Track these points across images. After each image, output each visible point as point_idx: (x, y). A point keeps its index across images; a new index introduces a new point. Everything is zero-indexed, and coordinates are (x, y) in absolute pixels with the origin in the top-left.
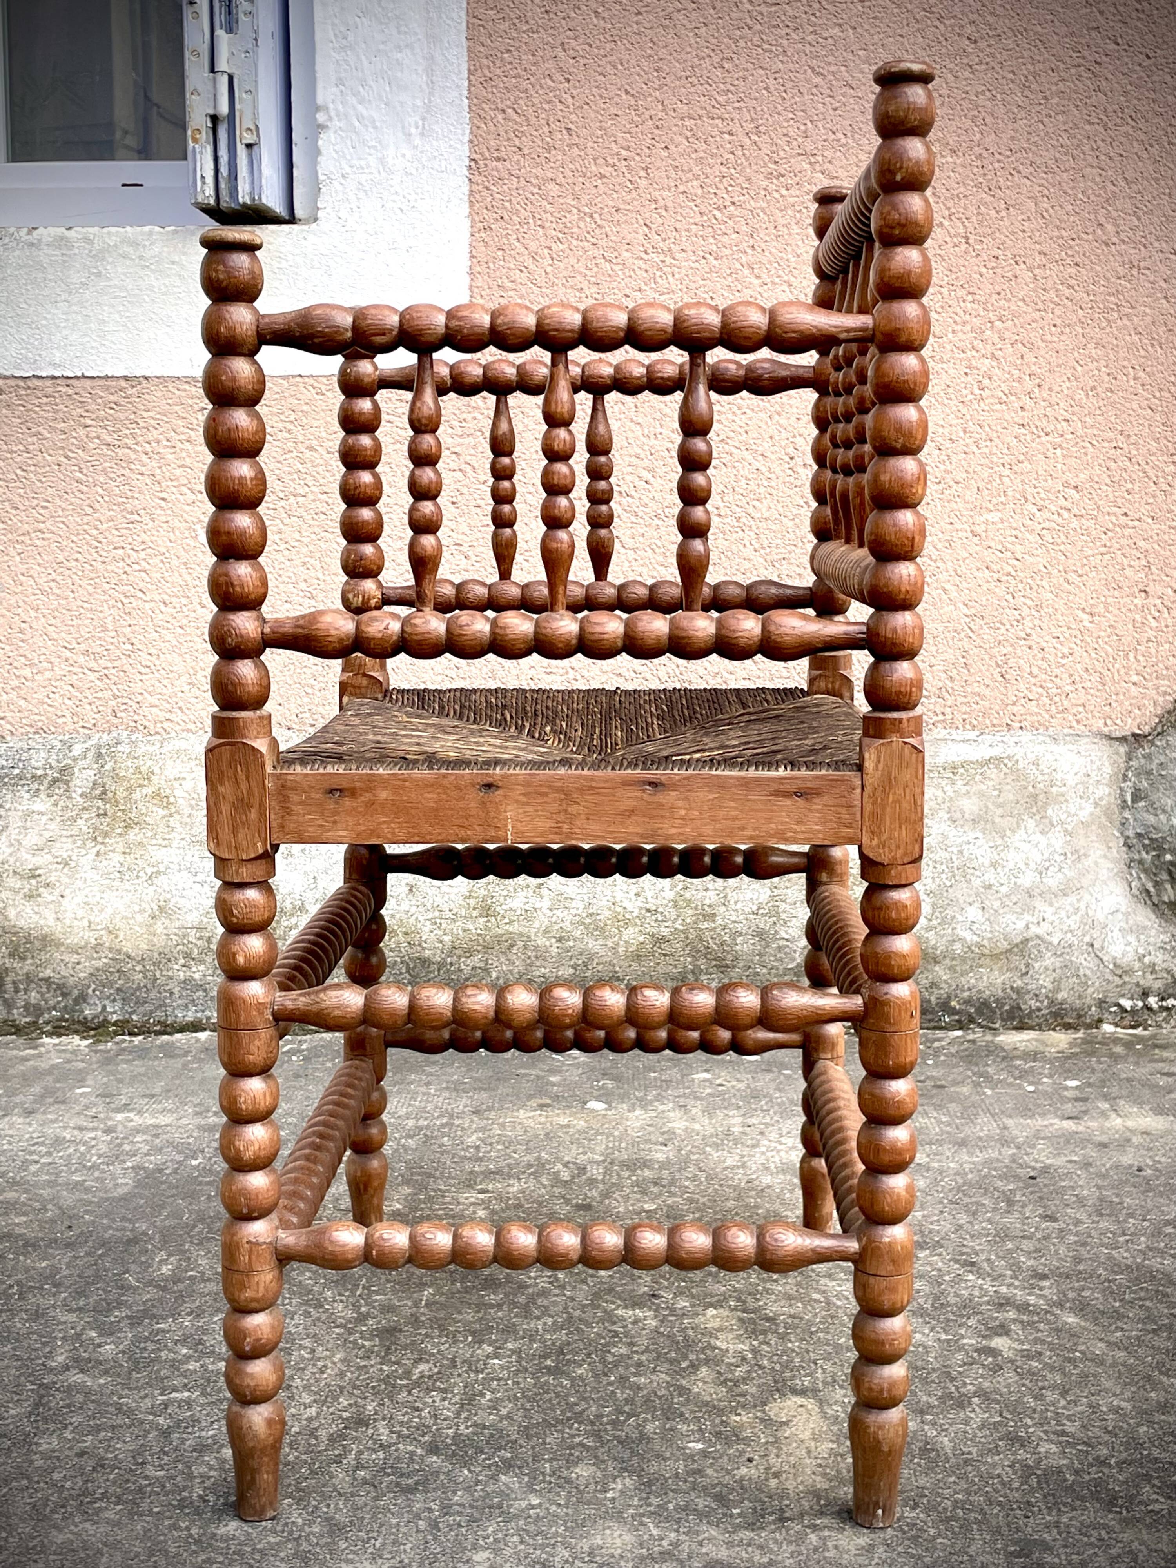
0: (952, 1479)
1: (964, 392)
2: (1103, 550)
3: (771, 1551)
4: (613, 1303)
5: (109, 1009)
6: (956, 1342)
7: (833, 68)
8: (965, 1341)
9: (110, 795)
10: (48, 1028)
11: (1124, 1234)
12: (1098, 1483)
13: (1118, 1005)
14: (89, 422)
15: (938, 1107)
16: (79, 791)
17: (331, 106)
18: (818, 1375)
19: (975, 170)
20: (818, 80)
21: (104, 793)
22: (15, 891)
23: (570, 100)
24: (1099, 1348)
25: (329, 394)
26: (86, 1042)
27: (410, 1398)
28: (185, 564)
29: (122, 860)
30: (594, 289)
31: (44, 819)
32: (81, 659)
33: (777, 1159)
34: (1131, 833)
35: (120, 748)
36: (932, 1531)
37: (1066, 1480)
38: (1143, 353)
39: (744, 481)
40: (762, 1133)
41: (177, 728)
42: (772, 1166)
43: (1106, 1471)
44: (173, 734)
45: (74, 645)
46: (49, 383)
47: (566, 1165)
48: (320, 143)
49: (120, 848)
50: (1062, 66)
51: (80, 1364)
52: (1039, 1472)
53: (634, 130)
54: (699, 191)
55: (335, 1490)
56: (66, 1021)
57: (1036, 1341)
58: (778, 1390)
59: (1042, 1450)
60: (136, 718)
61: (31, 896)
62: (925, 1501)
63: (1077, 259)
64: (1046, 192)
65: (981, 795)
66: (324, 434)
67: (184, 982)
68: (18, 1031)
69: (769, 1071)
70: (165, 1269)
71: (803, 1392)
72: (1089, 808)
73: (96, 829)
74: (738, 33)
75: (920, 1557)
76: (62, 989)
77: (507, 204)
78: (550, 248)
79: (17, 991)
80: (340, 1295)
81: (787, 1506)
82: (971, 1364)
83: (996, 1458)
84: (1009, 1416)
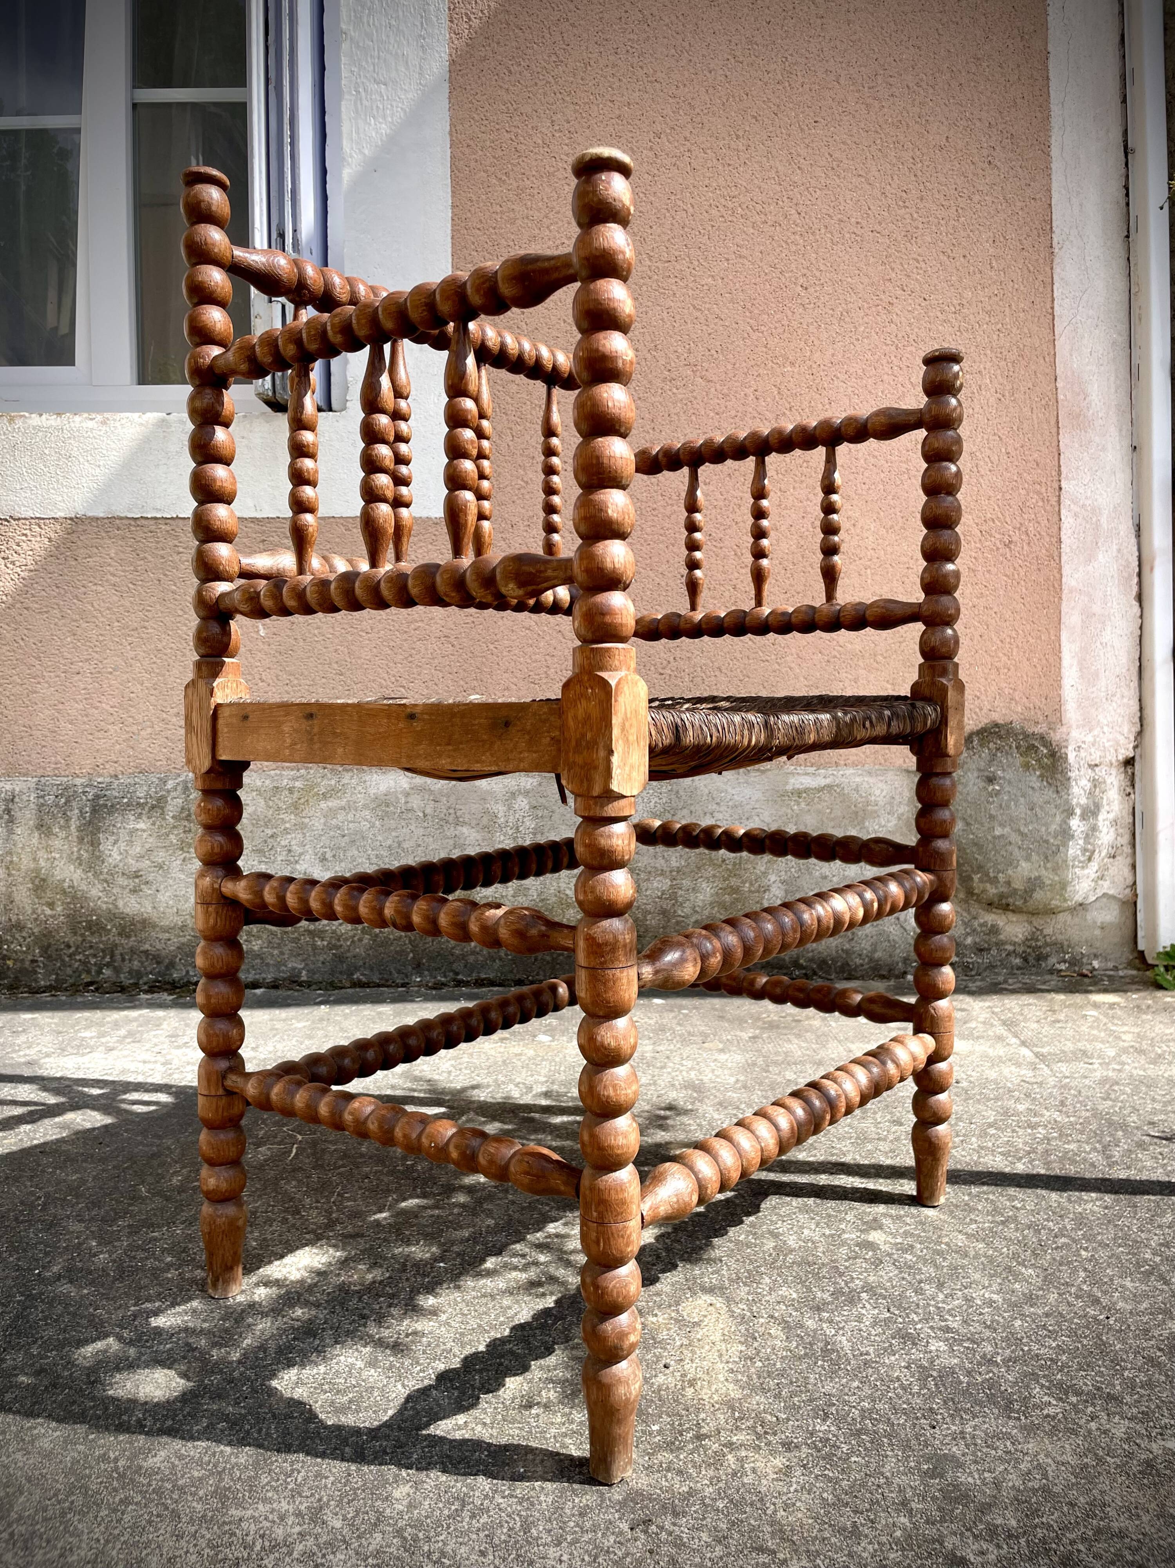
0: (856, 1384)
3: (690, 1477)
4: (548, 1205)
5: (191, 973)
6: (839, 1236)
7: (707, 306)
8: (846, 1236)
10: (146, 987)
11: (958, 1136)
12: (992, 1384)
14: (181, 550)
15: (798, 1036)
16: (171, 814)
18: (724, 1272)
19: (805, 376)
20: (698, 314)
21: (188, 816)
22: (123, 888)
24: (960, 1240)
26: (171, 997)
27: (361, 1305)
28: (250, 651)
31: (145, 835)
33: (680, 1078)
36: (845, 1448)
37: (961, 1383)
39: (648, 593)
40: (668, 1057)
42: (677, 1083)
43: (995, 1370)
46: (152, 522)
47: (517, 1085)
51: (70, 1274)
52: (935, 1374)
55: (270, 1411)
56: (159, 982)
57: (906, 1234)
58: (689, 1288)
59: (933, 1348)
61: (135, 891)
62: (833, 1410)
65: (819, 812)
68: (123, 989)
69: (672, 1011)
70: (176, 1181)
71: (710, 1290)
73: (183, 842)
75: (837, 1481)
76: (157, 959)
79: (123, 960)
80: (318, 1202)
81: (703, 1420)
82: (855, 1258)
83: (893, 1358)
84: (897, 1312)
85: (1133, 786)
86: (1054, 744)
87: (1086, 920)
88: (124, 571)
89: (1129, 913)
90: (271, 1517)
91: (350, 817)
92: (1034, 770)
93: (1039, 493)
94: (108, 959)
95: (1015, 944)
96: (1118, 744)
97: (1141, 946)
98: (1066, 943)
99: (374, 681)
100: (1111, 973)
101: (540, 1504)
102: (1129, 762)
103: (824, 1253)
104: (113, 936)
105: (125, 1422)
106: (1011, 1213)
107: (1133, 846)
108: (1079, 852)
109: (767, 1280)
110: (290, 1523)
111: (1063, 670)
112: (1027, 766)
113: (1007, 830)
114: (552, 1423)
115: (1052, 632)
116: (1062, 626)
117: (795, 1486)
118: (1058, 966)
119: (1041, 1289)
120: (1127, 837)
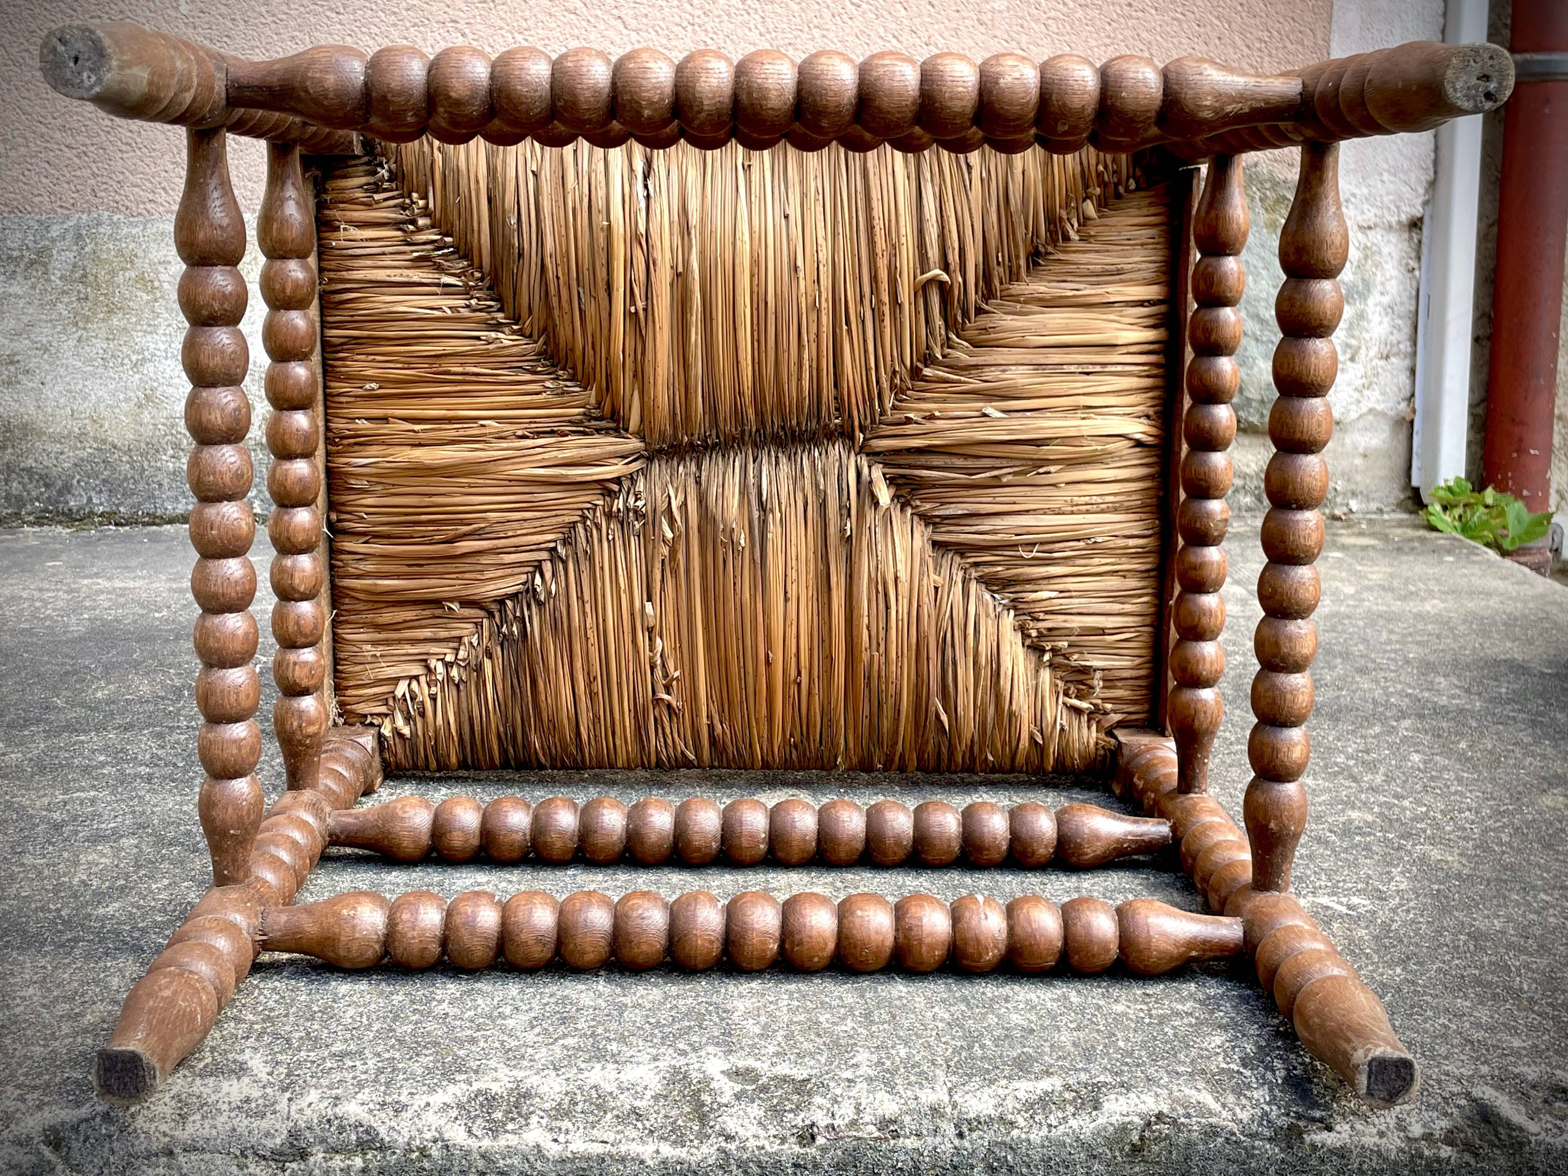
2: (1107, 41)
5: (95, 500)
9: (91, 278)
10: (31, 518)
16: (58, 274)
21: (85, 276)
26: (68, 530)
29: (105, 346)
31: (22, 302)
32: (58, 135)
35: (102, 230)
41: (161, 209)
44: (157, 216)
45: (50, 120)
49: (103, 334)
56: (51, 512)
60: (117, 198)
61: (10, 383)
67: (174, 473)
70: (100, 694)
73: (76, 314)
76: (46, 481)
85: (1419, 258)
87: (1343, 445)
89: (1403, 436)
95: (1244, 476)
96: (1401, 199)
97: (1415, 483)
100: (1374, 516)
102: (1415, 224)
107: (1415, 343)
115: (1319, 35)
116: (1334, 27)
120: (1407, 330)
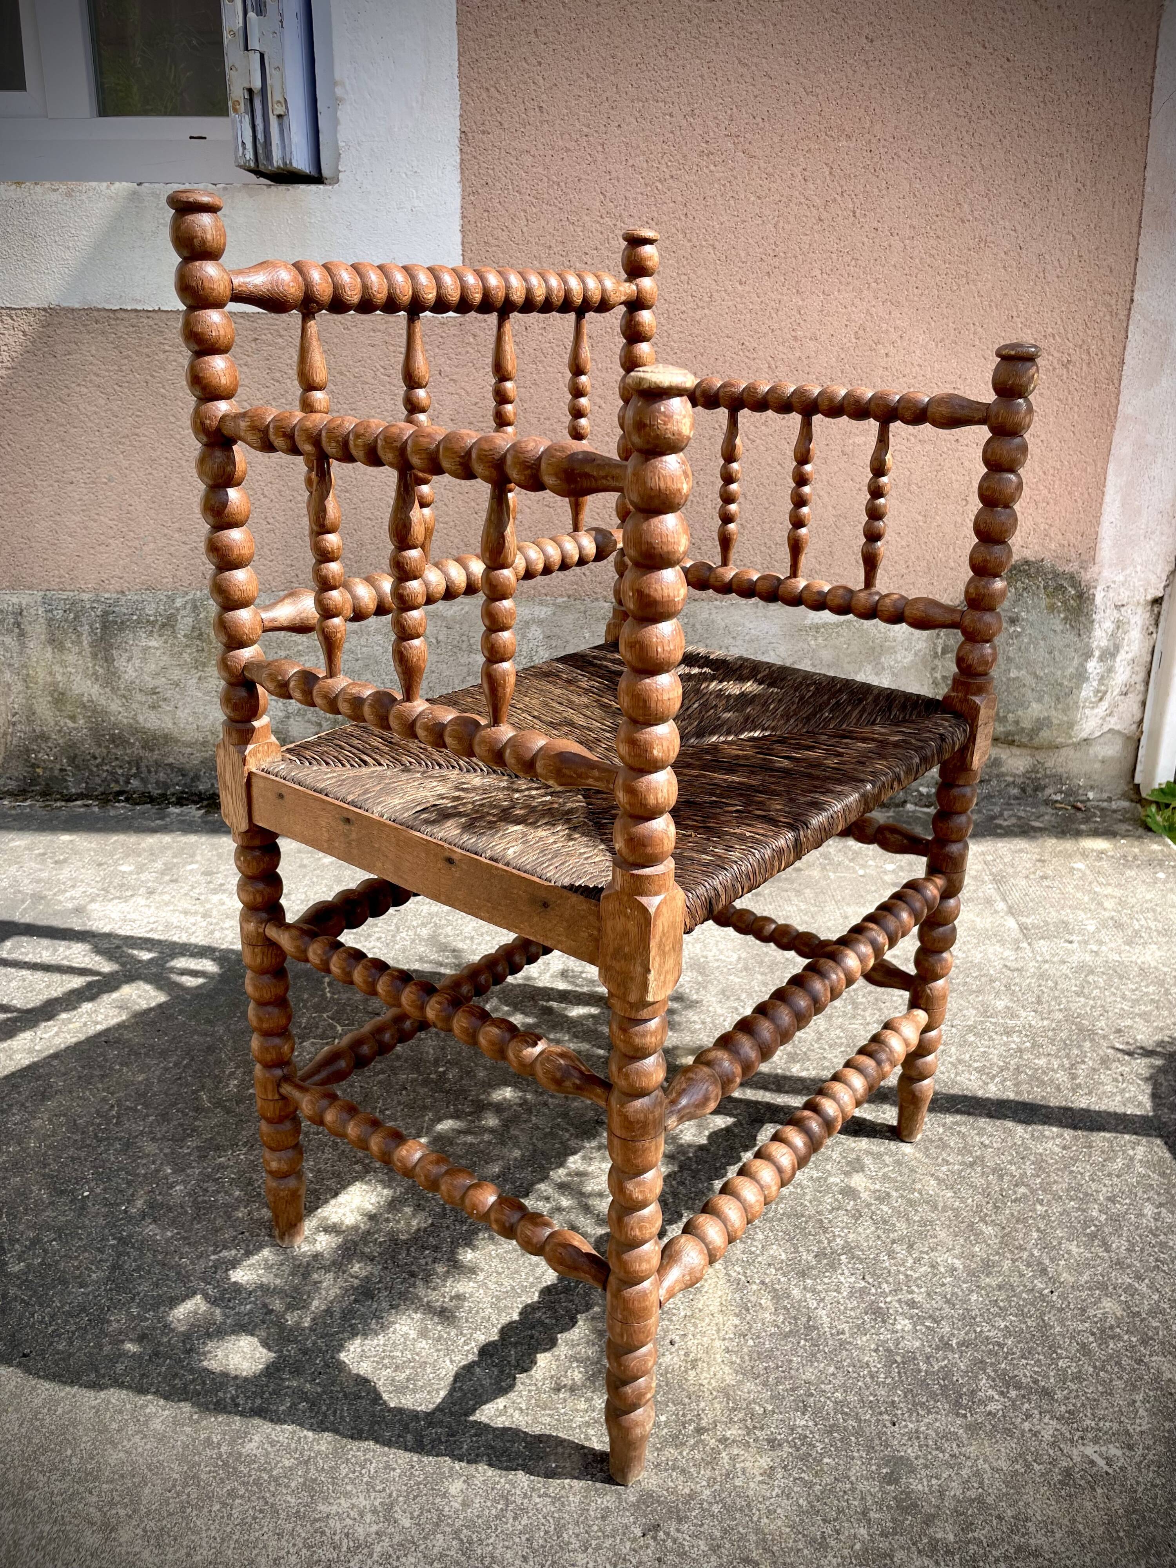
0: (832, 1370)
1: (845, 340)
2: (938, 466)
3: (691, 1477)
4: (567, 1132)
7: (755, 60)
8: (831, 1179)
9: (205, 636)
10: (174, 799)
12: (945, 1373)
13: (918, 791)
16: (183, 633)
17: (347, 82)
19: (865, 154)
20: (744, 70)
21: (201, 634)
22: (141, 703)
23: (541, 81)
24: (932, 1187)
25: (354, 329)
27: (409, 1259)
30: (560, 247)
31: (158, 653)
32: (176, 535)
34: (938, 675)
36: (819, 1447)
37: (920, 1371)
38: (982, 312)
43: (950, 1356)
46: (132, 315)
48: (339, 113)
50: (940, 65)
52: (899, 1359)
53: (593, 110)
54: (645, 165)
56: (186, 794)
57: (884, 1178)
59: (899, 1327)
61: (153, 707)
62: (811, 1401)
63: (939, 233)
64: (919, 174)
65: (835, 647)
66: (351, 362)
68: (151, 800)
70: (232, 1086)
72: (910, 657)
73: (196, 661)
74: (680, 26)
75: (811, 1486)
76: (182, 772)
77: (491, 172)
78: (525, 211)
79: (149, 772)
81: (703, 1410)
82: (838, 1209)
83: (864, 1339)
84: (871, 1281)
85: (1157, 624)
86: (1083, 584)
87: (1088, 754)
88: (108, 371)
89: (1131, 749)
90: (352, 1514)
91: (363, 641)
92: (1059, 612)
93: (1108, 305)
94: (134, 771)
95: (1014, 776)
96: (1149, 584)
97: (1137, 780)
98: (1065, 775)
99: (381, 499)
100: (1105, 804)
101: (569, 1505)
102: (1157, 601)
103: (810, 1202)
104: (137, 750)
105: (221, 1399)
106: (979, 1153)
107: (1147, 683)
108: (1091, 694)
109: (760, 1236)
110: (368, 1521)
111: (1104, 506)
112: (1052, 608)
113: (1023, 672)
114: (577, 1410)
115: (1099, 464)
116: (1111, 458)
117: (777, 1490)
118: (1054, 797)
119: (998, 1253)
120: (1142, 675)
